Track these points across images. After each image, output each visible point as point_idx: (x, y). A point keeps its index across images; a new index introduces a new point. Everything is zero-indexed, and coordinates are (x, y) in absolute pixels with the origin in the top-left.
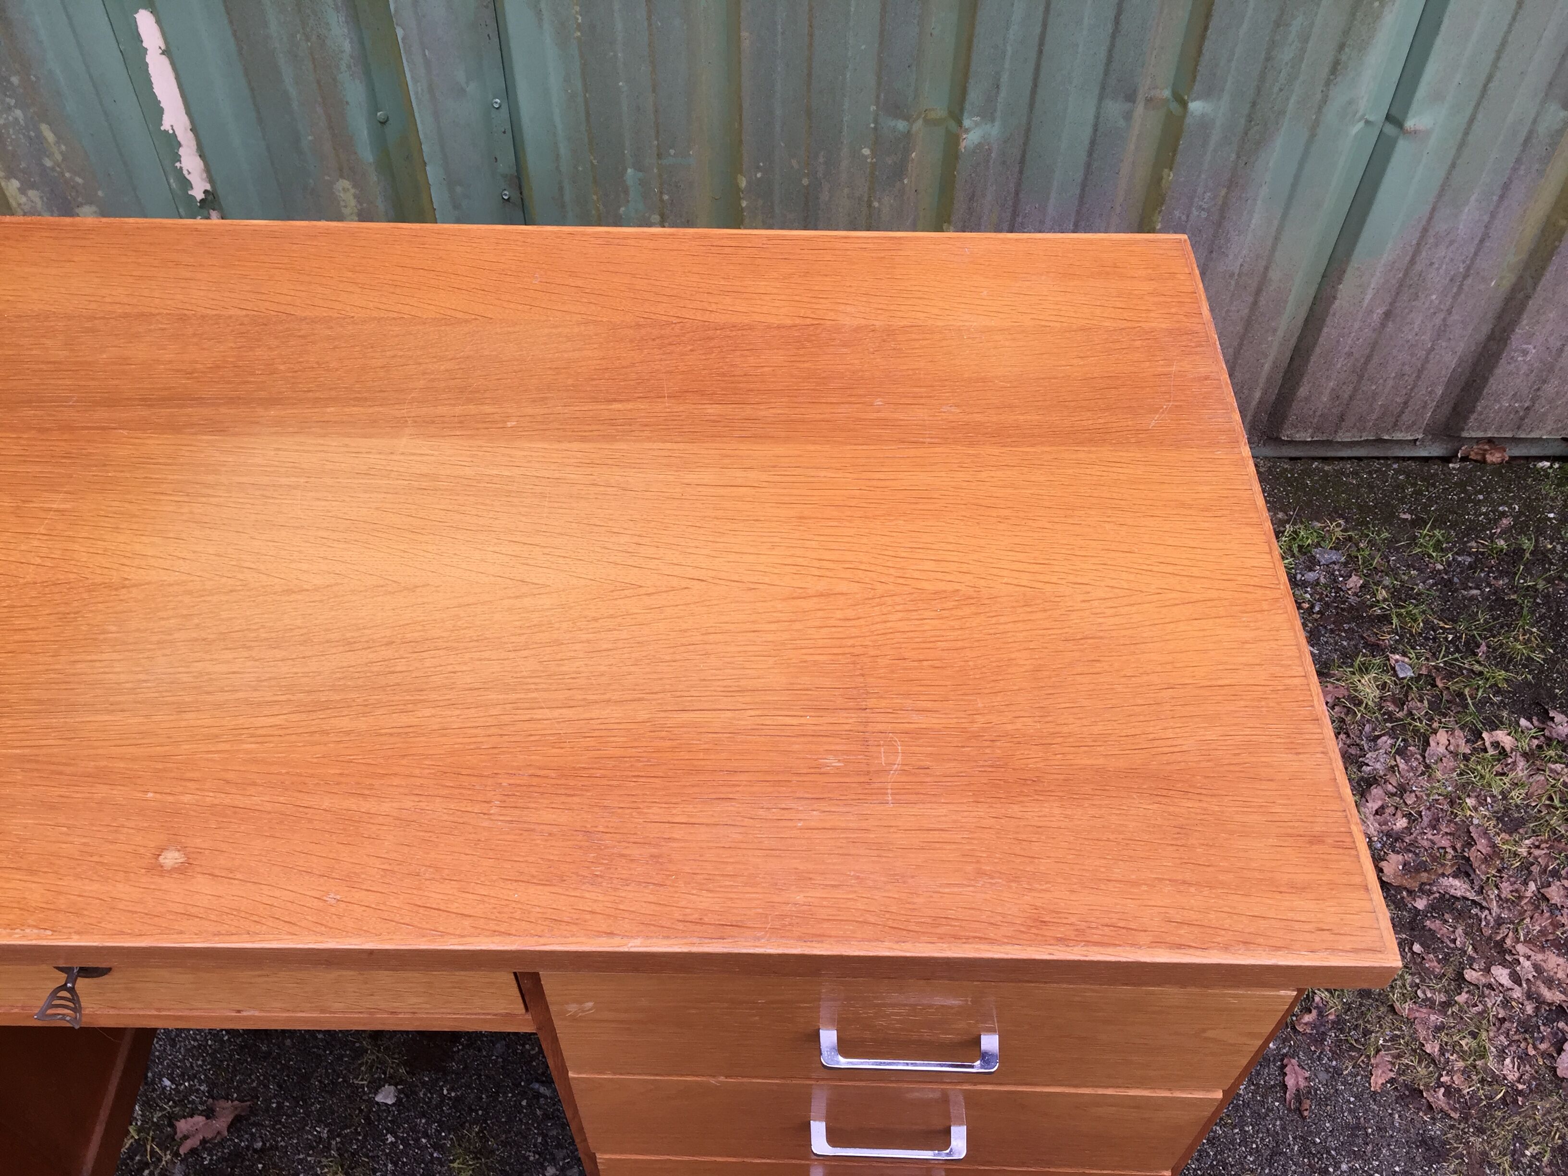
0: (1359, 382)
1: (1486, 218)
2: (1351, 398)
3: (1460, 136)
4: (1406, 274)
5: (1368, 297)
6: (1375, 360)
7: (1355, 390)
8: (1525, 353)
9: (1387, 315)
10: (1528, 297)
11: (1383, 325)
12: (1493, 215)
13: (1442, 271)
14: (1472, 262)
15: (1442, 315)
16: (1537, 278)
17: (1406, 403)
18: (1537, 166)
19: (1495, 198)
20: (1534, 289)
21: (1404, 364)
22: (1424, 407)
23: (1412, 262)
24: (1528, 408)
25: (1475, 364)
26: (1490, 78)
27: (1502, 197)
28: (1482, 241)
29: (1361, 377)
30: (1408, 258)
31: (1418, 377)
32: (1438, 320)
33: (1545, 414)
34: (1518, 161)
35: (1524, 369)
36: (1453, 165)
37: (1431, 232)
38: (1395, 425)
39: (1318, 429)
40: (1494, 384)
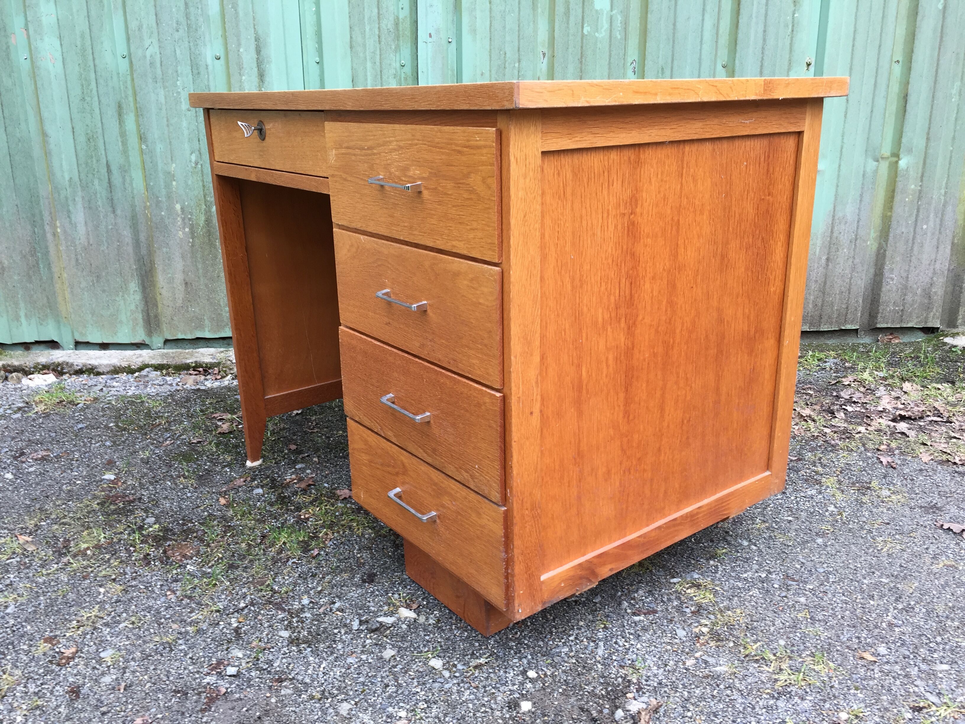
0: (824, 296)
1: (857, 211)
2: (822, 306)
3: (837, 173)
4: (831, 238)
5: (818, 251)
6: (828, 283)
7: (823, 301)
8: (892, 279)
9: (828, 259)
10: (885, 251)
11: (827, 265)
12: (859, 209)
13: (846, 237)
14: (857, 231)
15: (851, 260)
16: (886, 241)
17: (847, 308)
18: (870, 186)
19: (858, 201)
20: (887, 246)
21: (841, 286)
22: (856, 310)
23: (832, 232)
24: (902, 310)
25: (873, 290)
26: (842, 148)
27: (861, 201)
28: (858, 222)
29: (824, 293)
30: (830, 230)
31: (849, 293)
32: (850, 262)
33: (911, 313)
34: (863, 184)
35: (895, 288)
36: (837, 186)
37: (836, 217)
38: (845, 321)
39: (811, 324)
40: (884, 298)
